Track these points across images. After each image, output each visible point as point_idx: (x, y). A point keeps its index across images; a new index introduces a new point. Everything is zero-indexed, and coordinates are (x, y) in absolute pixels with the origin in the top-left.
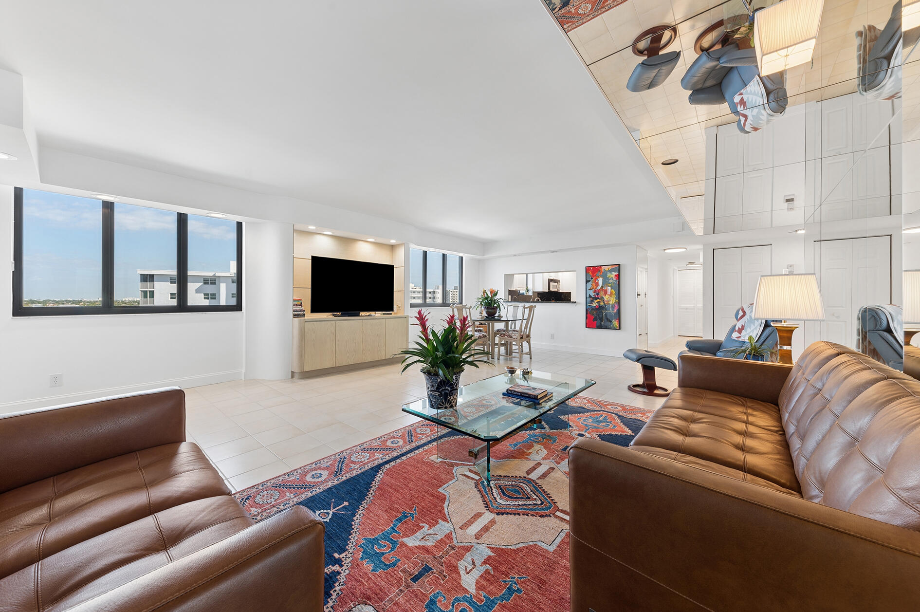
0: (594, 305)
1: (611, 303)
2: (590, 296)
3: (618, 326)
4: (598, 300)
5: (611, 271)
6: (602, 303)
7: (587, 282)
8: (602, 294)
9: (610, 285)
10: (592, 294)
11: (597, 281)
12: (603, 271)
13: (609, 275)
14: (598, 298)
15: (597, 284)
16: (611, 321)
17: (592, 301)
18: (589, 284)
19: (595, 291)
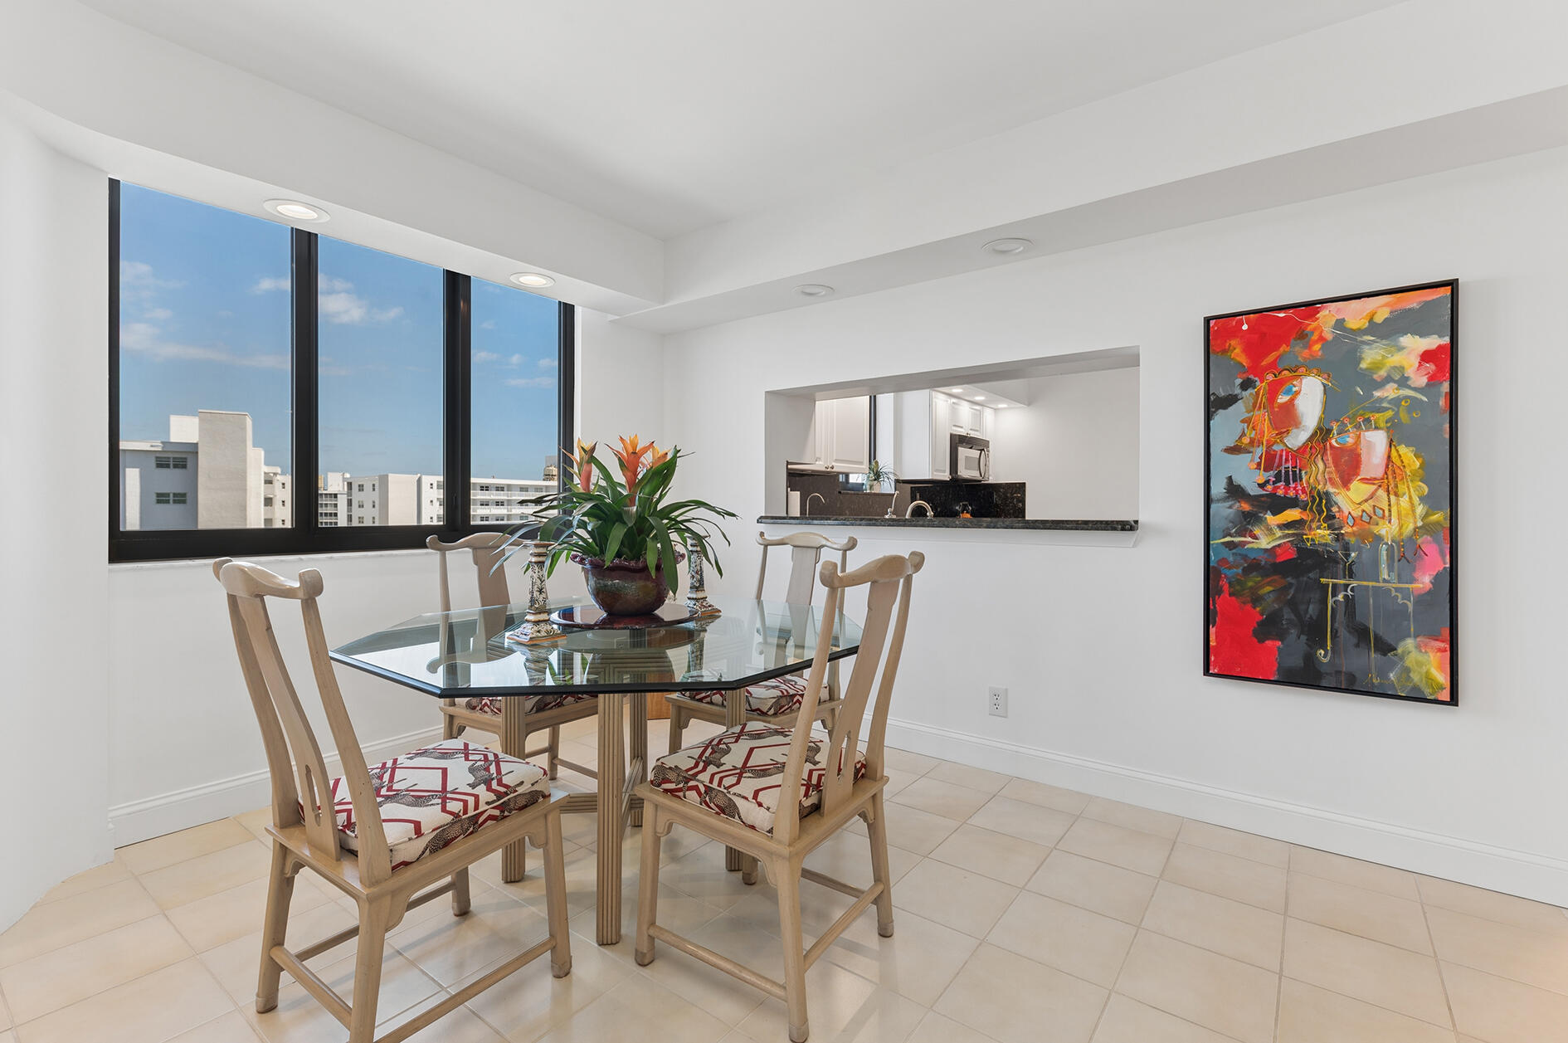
0: (1265, 543)
1: (1387, 530)
2: (1235, 491)
3: (1443, 678)
4: (1293, 514)
5: (1387, 331)
6: (1321, 534)
7: (1213, 404)
8: (1318, 473)
9: (1381, 418)
10: (1250, 477)
11: (1282, 399)
12: (1328, 334)
13: (1371, 355)
14: (1293, 503)
15: (1286, 418)
16: (1386, 648)
17: (1248, 521)
18: (1228, 424)
19: (1269, 461)
